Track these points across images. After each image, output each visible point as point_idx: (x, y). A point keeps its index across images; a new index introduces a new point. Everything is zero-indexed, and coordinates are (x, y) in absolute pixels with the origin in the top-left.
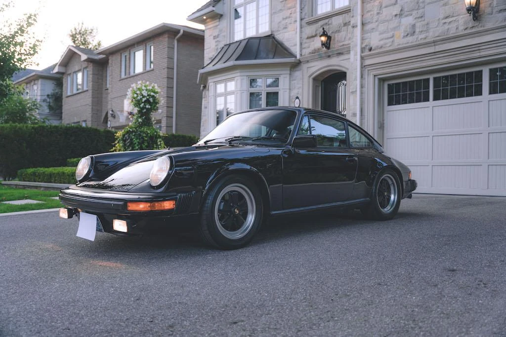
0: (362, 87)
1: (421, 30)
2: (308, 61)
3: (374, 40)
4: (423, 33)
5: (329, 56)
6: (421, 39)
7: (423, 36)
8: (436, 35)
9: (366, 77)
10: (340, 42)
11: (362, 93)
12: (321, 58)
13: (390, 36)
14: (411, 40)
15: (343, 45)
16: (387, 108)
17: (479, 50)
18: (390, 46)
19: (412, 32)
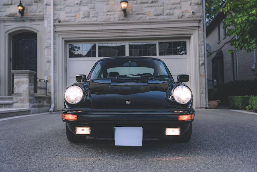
0: (54, 44)
1: (94, 16)
2: (5, 21)
3: (62, 16)
4: (94, 17)
5: (23, 21)
6: (94, 21)
7: (95, 19)
8: (102, 21)
9: (57, 38)
10: (32, 12)
12: (16, 20)
13: (73, 16)
14: (87, 20)
15: (35, 15)
16: (69, 59)
18: (73, 22)
19: (88, 16)
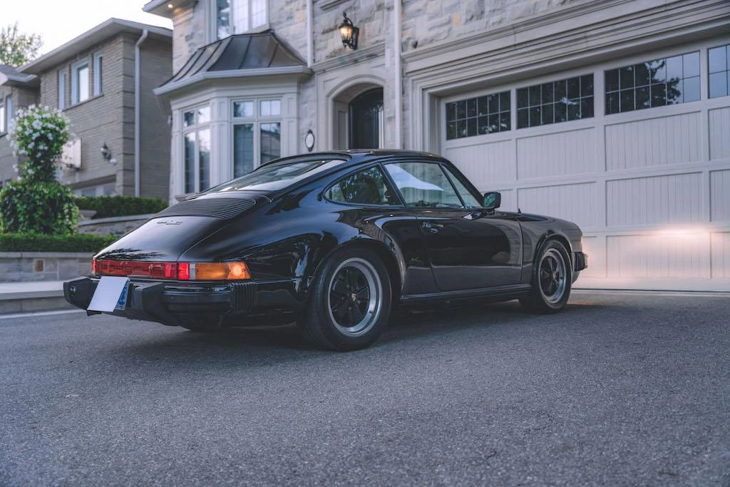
0: (404, 108)
1: (492, 8)
2: (324, 71)
3: (422, 29)
4: (496, 12)
5: (356, 61)
6: (493, 24)
7: (496, 18)
8: (516, 16)
9: (410, 93)
10: (373, 37)
11: (403, 119)
12: (345, 64)
13: (445, 22)
14: (478, 27)
15: (377, 41)
16: (446, 144)
17: (585, 37)
18: (445, 38)
19: (480, 13)
